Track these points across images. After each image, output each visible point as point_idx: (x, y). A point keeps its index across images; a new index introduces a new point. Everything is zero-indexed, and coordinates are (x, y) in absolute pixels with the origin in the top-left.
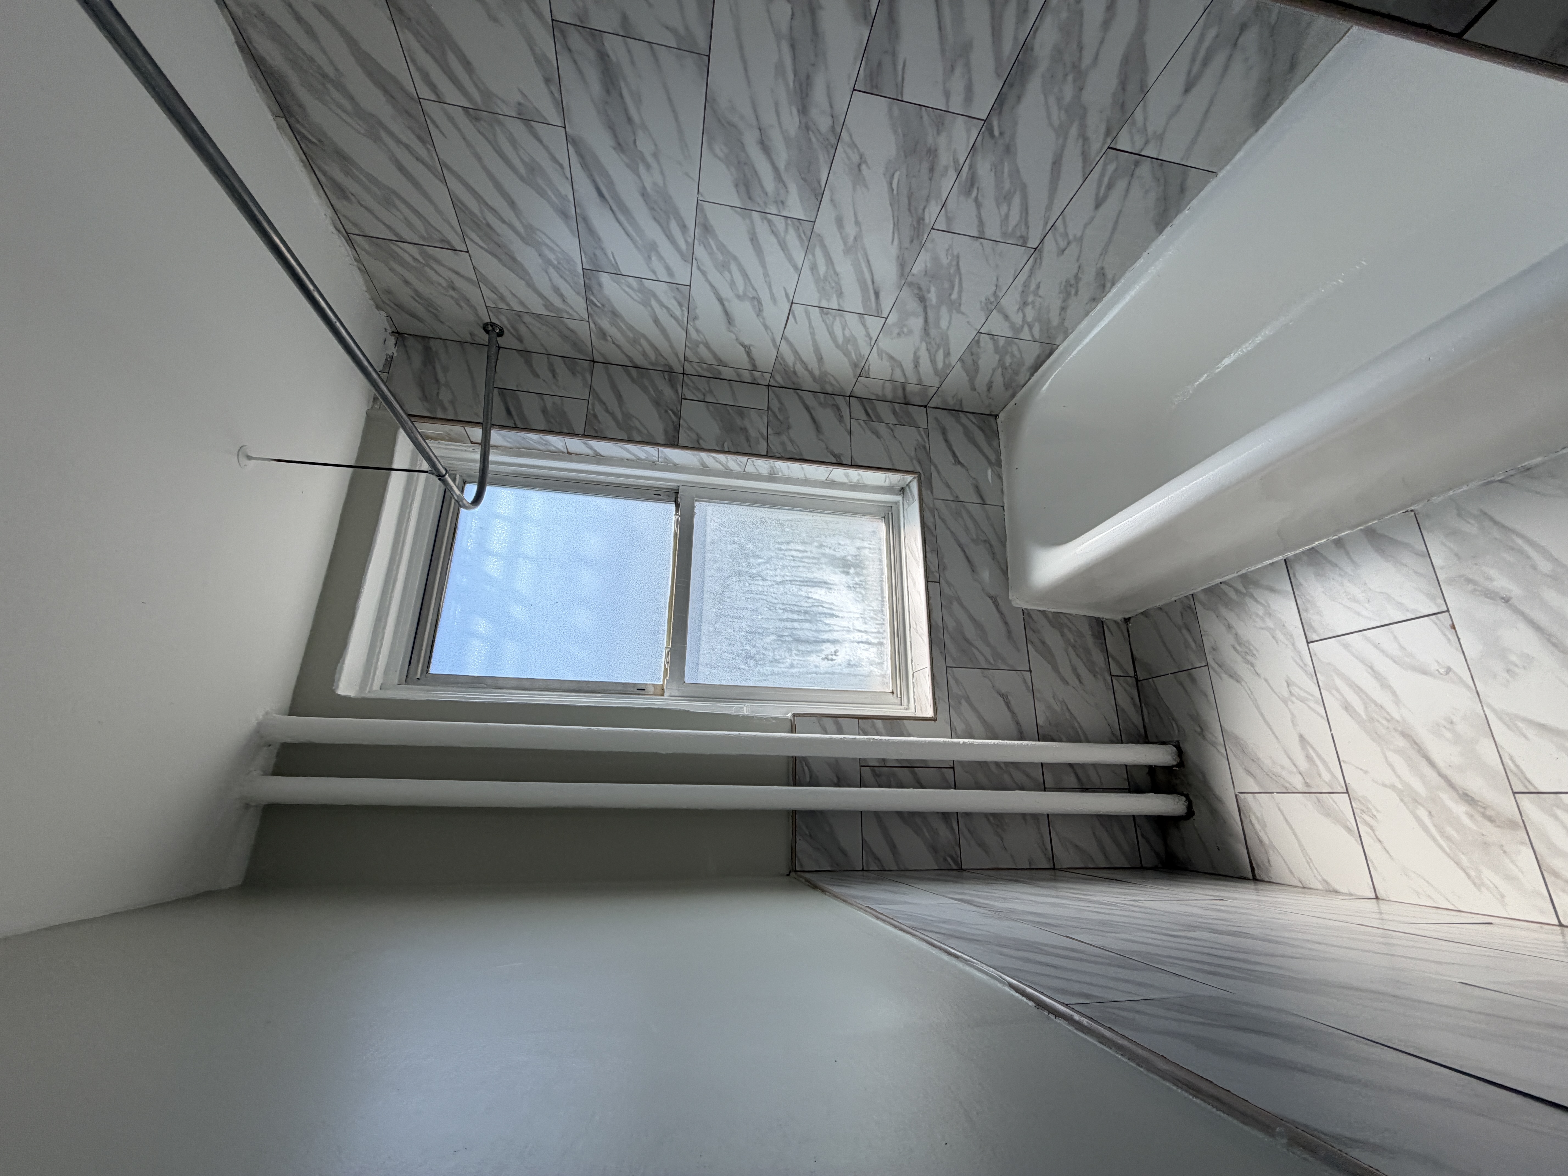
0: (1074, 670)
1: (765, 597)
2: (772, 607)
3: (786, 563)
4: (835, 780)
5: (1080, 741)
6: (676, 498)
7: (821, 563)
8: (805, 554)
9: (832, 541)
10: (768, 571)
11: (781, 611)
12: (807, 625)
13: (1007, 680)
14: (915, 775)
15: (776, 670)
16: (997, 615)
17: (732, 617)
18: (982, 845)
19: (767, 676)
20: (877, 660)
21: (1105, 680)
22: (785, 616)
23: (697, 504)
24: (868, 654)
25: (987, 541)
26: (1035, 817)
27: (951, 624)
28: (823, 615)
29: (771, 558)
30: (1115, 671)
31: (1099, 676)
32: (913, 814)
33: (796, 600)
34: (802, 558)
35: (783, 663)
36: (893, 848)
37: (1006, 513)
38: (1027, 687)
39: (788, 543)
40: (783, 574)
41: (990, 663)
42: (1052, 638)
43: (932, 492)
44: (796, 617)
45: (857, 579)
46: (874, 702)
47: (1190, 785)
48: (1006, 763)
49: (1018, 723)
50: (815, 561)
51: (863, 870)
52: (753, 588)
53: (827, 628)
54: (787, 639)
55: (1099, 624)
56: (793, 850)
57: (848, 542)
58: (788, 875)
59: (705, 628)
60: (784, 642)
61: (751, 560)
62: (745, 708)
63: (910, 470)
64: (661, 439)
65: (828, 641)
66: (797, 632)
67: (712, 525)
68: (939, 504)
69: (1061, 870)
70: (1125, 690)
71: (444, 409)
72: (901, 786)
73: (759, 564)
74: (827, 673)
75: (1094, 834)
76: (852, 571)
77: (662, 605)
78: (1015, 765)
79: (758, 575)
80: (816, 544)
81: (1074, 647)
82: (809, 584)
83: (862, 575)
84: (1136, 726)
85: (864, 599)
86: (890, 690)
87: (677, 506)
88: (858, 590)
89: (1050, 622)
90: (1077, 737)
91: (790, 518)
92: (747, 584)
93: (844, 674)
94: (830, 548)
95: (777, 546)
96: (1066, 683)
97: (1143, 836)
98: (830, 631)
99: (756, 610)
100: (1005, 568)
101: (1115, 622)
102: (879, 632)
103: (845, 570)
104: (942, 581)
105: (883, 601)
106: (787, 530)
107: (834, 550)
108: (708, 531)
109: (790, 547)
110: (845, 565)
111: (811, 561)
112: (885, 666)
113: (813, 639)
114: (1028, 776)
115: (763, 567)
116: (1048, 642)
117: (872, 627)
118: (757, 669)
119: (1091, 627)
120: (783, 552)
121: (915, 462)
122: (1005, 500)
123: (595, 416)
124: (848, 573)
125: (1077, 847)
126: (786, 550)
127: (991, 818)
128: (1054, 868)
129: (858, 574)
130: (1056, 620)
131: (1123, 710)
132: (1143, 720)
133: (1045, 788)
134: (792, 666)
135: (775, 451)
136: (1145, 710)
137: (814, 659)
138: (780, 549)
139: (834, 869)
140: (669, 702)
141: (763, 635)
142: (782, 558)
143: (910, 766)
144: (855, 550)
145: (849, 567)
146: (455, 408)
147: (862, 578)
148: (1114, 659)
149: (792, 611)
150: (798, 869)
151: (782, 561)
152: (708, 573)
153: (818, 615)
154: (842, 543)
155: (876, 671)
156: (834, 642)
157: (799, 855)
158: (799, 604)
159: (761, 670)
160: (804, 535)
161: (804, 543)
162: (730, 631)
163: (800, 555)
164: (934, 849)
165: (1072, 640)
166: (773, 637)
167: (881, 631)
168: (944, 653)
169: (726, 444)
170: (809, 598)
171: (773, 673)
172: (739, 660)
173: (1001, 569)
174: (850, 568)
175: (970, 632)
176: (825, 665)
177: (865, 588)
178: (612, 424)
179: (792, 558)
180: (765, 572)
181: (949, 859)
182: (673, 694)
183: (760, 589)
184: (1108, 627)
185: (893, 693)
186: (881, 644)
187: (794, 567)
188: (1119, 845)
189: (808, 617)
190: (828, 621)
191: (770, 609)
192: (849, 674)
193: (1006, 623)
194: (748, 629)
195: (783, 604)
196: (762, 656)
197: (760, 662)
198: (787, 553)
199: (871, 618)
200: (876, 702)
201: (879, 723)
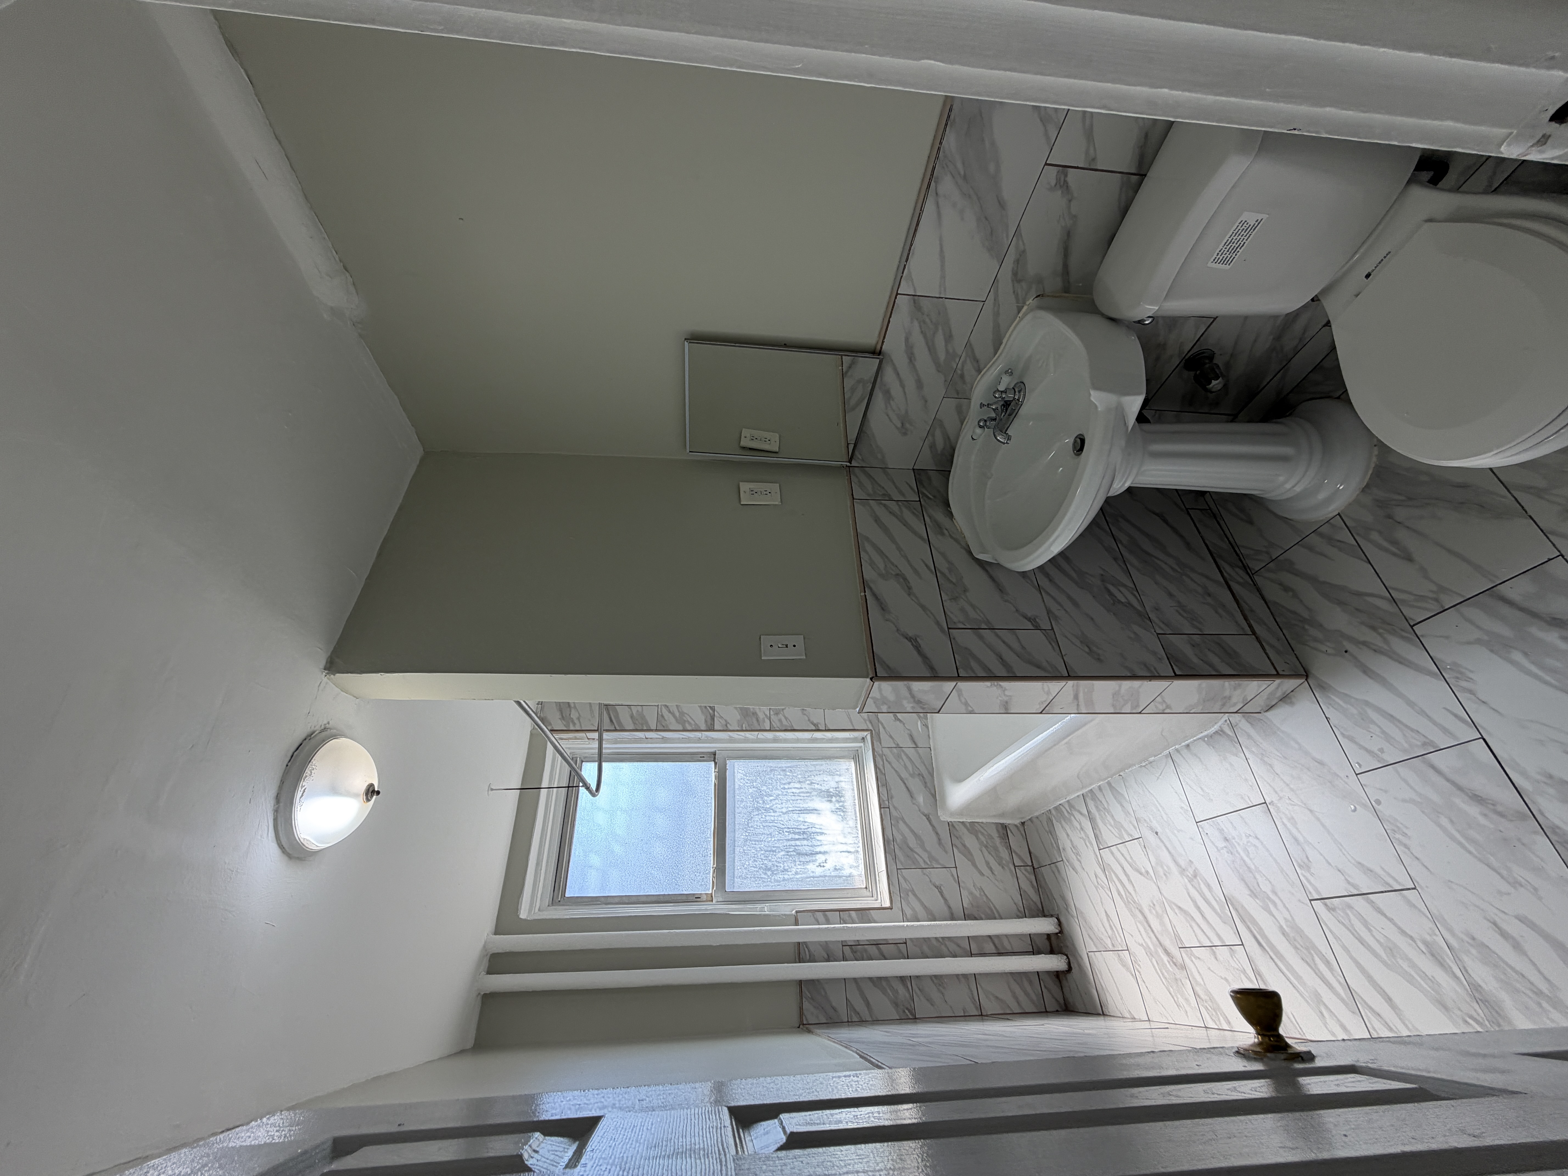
0: (988, 863)
1: (776, 825)
2: (780, 831)
3: (789, 798)
4: (826, 956)
5: (995, 918)
6: (715, 758)
7: (813, 796)
8: (801, 790)
9: (818, 779)
10: (777, 805)
11: (787, 834)
12: (805, 842)
13: (939, 876)
14: (879, 949)
15: (786, 877)
16: (930, 828)
17: (755, 841)
18: (929, 1000)
19: (780, 882)
20: (855, 864)
21: (1010, 870)
22: (791, 836)
23: (728, 761)
24: (849, 860)
25: (920, 775)
26: (964, 977)
27: (899, 838)
28: (815, 834)
29: (779, 795)
30: (1018, 862)
31: (1006, 868)
32: (880, 979)
33: (797, 824)
34: (800, 793)
35: (791, 872)
36: (868, 1004)
37: (932, 752)
38: (954, 878)
39: (789, 783)
40: (787, 806)
41: (928, 864)
42: (970, 841)
43: (881, 743)
44: (797, 837)
45: (837, 805)
46: (854, 896)
47: (1067, 947)
48: (943, 938)
49: (949, 907)
50: (808, 795)
51: (848, 1022)
52: (768, 818)
53: (819, 844)
54: (792, 853)
55: (1004, 827)
56: (801, 1009)
57: (830, 778)
58: (799, 1027)
59: (737, 850)
60: (791, 856)
61: (766, 798)
62: (766, 907)
63: (865, 729)
64: (703, 727)
65: (820, 853)
66: (799, 848)
67: (738, 776)
68: (886, 751)
69: (987, 1016)
70: (1026, 876)
71: (574, 724)
72: (870, 958)
73: (771, 801)
74: (821, 876)
75: (1009, 987)
76: (834, 799)
77: (708, 835)
78: (950, 939)
79: (770, 808)
80: (808, 782)
81: (986, 847)
82: (805, 812)
83: (841, 801)
84: (1035, 903)
85: (844, 819)
86: (865, 887)
87: (716, 764)
88: (839, 813)
89: (968, 829)
90: (993, 915)
91: (789, 765)
92: (764, 816)
93: (833, 876)
94: (818, 784)
95: (782, 786)
96: (982, 874)
97: (1045, 987)
98: (821, 845)
99: (771, 834)
100: (933, 792)
101: (1016, 826)
102: (855, 843)
103: (829, 799)
104: (891, 807)
105: (856, 820)
106: (788, 774)
107: (821, 785)
108: (736, 780)
109: (790, 786)
110: (828, 795)
111: (805, 795)
112: (860, 868)
113: (810, 852)
114: (959, 946)
115: (774, 803)
116: (968, 845)
117: (850, 840)
118: (773, 878)
119: (998, 831)
120: (786, 790)
121: (868, 722)
122: (931, 744)
123: (662, 716)
124: (831, 801)
125: (997, 998)
126: (788, 788)
127: (934, 978)
128: (982, 1015)
129: (838, 801)
130: (972, 828)
131: (1025, 891)
132: (1040, 898)
133: (971, 954)
134: (796, 873)
135: (775, 726)
136: (1040, 890)
137: (811, 867)
138: (784, 788)
139: (828, 1022)
140: (717, 908)
141: (776, 852)
142: (786, 795)
143: (876, 944)
144: (835, 784)
145: (832, 796)
146: (580, 722)
147: (841, 804)
148: (1016, 853)
149: (794, 833)
150: (805, 1022)
151: (786, 797)
152: (737, 811)
153: (812, 834)
154: (826, 779)
155: (855, 872)
156: (825, 853)
157: (805, 1012)
158: (798, 827)
159: (776, 878)
160: (800, 776)
161: (800, 782)
162: (753, 851)
163: (798, 791)
164: (896, 1005)
165: (985, 842)
166: (783, 853)
167: (856, 842)
168: (895, 858)
169: (744, 726)
170: (805, 822)
171: (784, 880)
172: (761, 871)
173: (932, 794)
174: (832, 798)
175: (912, 842)
176: (819, 871)
177: (844, 812)
178: (673, 720)
179: (792, 794)
180: (775, 806)
181: (907, 1011)
182: (719, 900)
183: (772, 818)
184: (1010, 830)
185: (866, 888)
186: (857, 852)
187: (793, 800)
188: (1027, 994)
189: (805, 836)
190: (819, 838)
191: (780, 833)
192: (836, 876)
193: (937, 833)
194: (766, 849)
195: (788, 828)
196: (776, 868)
197: (775, 872)
198: (789, 791)
199: (849, 833)
200: (856, 896)
201: (853, 913)
